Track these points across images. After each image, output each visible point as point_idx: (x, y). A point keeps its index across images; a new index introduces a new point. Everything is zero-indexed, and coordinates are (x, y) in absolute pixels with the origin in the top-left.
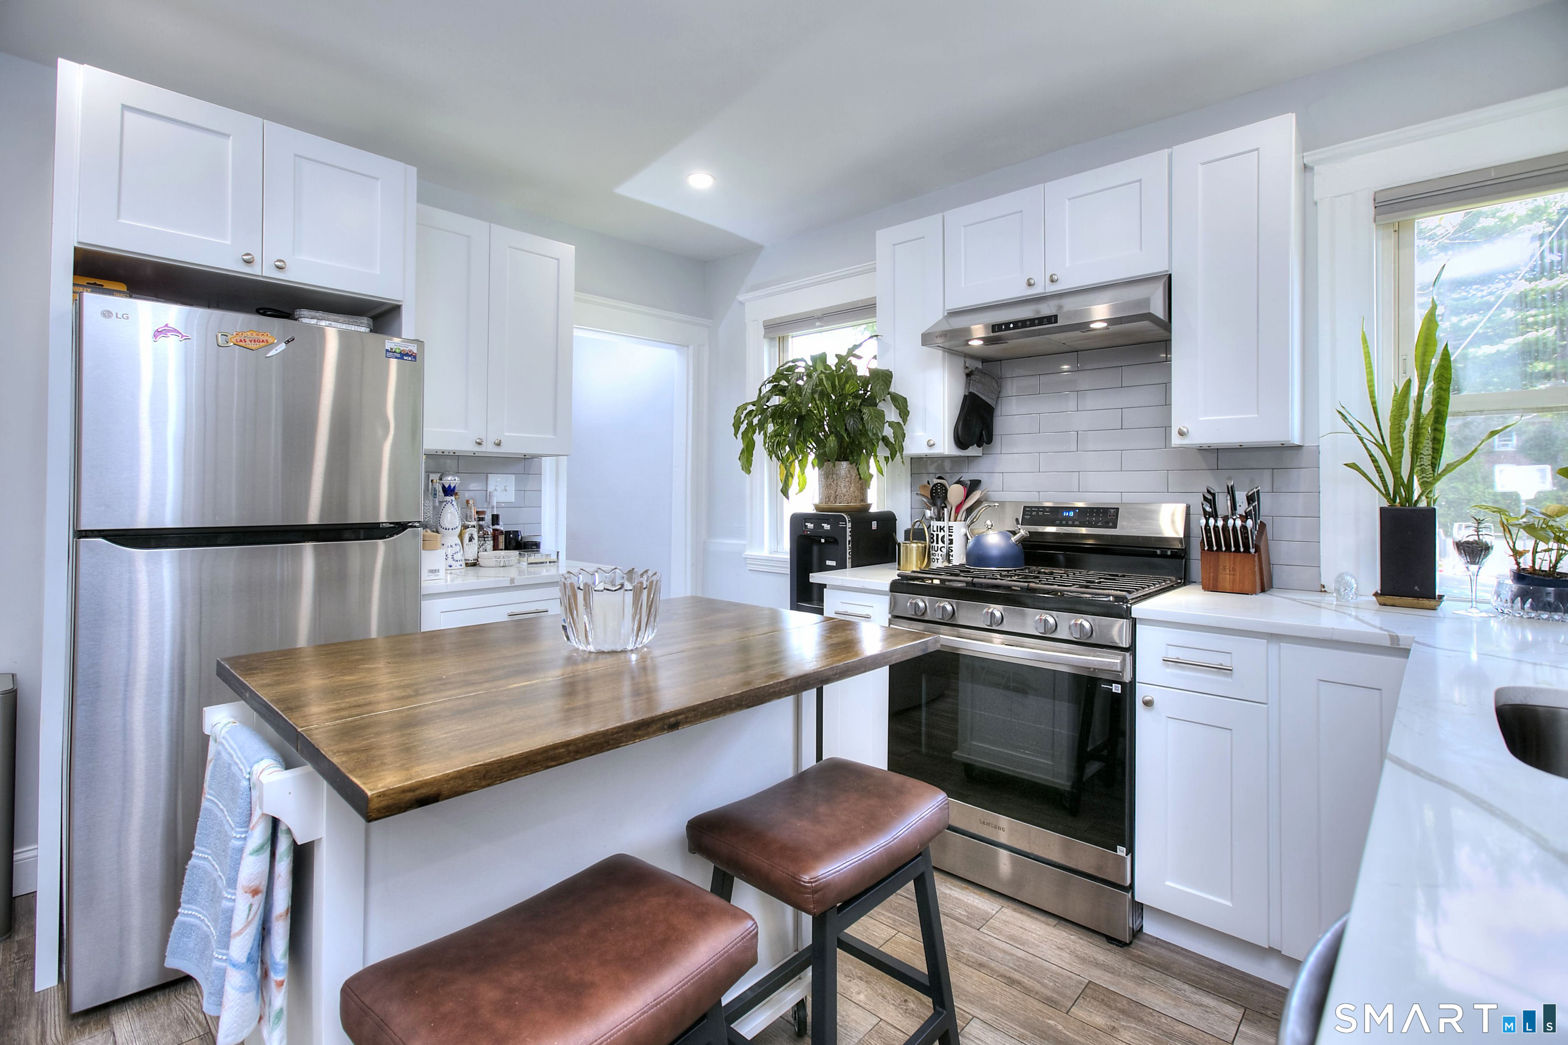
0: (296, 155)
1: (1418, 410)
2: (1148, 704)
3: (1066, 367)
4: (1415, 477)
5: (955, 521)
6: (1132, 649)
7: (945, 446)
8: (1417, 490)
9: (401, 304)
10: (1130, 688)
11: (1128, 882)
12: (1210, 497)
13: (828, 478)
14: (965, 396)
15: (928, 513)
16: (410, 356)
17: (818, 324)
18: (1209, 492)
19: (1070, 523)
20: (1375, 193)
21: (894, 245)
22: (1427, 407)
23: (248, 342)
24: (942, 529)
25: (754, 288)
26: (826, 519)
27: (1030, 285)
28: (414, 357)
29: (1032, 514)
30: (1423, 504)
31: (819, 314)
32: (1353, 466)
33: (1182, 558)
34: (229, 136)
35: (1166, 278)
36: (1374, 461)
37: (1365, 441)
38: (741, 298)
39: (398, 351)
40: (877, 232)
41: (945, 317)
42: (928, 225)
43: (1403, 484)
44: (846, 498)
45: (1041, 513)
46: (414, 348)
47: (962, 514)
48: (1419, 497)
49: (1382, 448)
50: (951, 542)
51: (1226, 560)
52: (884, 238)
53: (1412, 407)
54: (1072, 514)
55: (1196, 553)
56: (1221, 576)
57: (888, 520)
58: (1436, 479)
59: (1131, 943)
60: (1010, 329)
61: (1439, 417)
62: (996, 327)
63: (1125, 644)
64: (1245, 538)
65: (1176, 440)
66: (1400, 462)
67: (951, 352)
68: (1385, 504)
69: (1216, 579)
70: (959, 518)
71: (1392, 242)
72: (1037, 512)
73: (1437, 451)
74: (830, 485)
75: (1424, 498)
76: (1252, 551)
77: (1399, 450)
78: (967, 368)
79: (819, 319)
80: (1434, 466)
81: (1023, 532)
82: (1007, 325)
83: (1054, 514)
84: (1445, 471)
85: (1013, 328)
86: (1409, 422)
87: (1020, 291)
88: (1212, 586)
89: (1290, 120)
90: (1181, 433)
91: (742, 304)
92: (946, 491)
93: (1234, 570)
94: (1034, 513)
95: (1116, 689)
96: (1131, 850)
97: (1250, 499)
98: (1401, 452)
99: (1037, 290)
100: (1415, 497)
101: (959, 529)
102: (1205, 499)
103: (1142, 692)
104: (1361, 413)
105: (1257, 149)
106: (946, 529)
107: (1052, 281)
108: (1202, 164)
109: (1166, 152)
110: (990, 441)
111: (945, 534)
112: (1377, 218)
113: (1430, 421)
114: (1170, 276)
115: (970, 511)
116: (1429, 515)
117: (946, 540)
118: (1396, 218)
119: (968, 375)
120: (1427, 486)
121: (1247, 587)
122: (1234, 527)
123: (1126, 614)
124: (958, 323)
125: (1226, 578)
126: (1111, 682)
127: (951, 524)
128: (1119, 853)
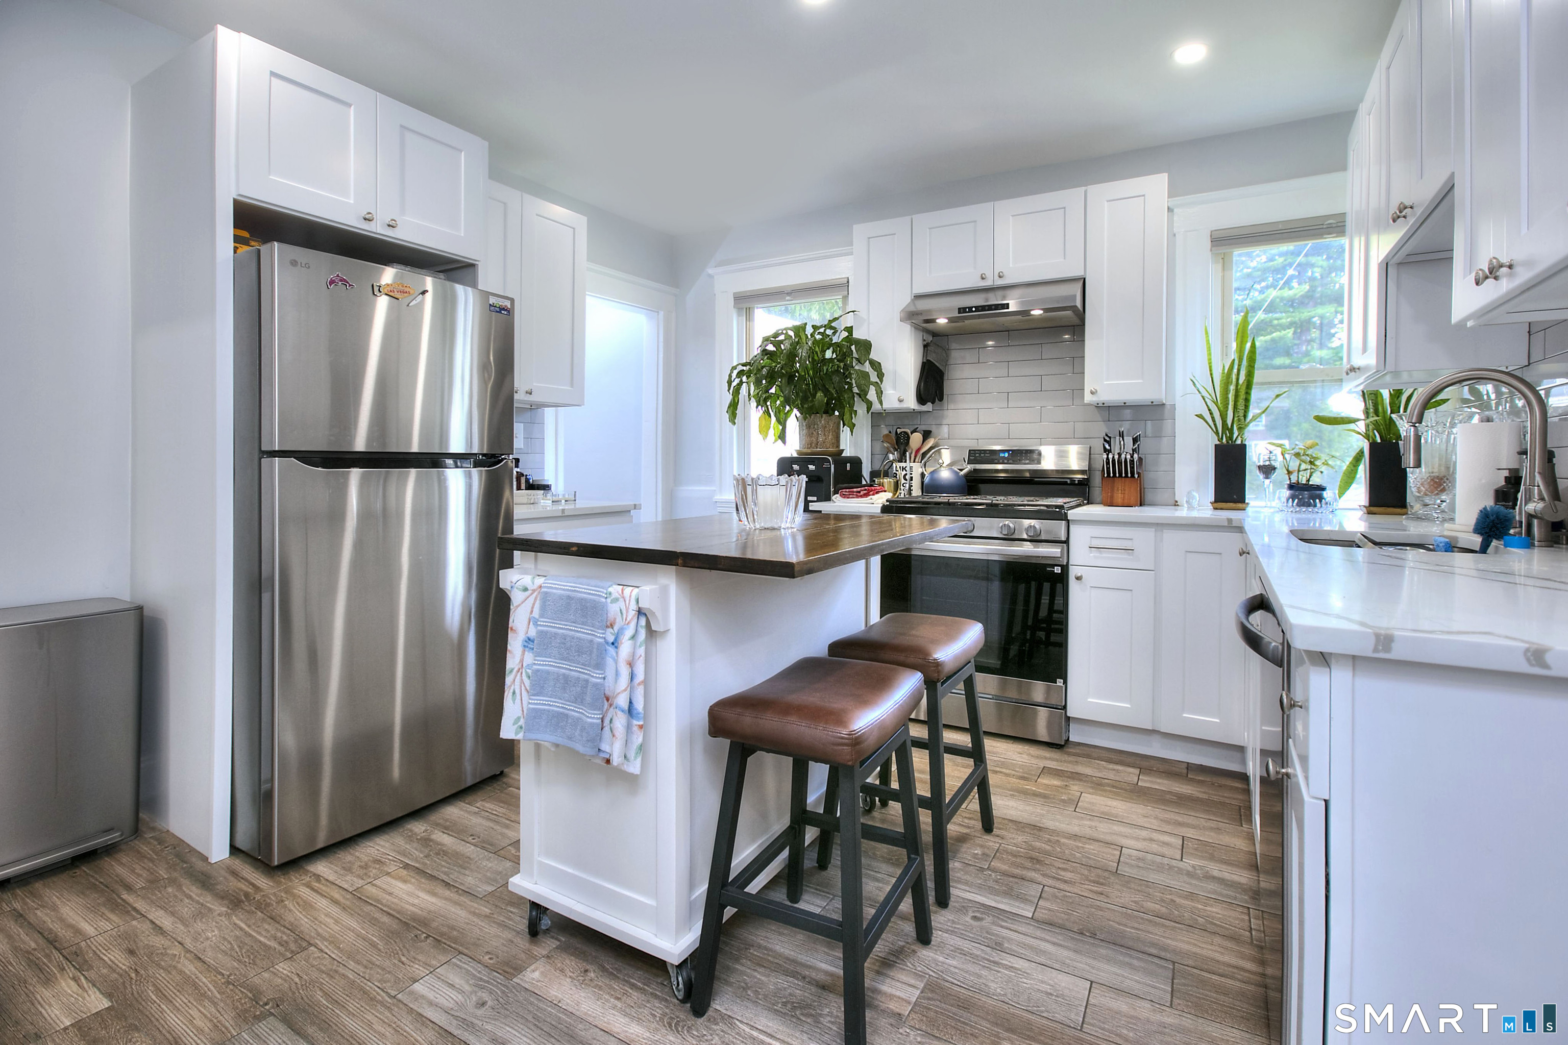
0: (402, 126)
1: (1238, 379)
2: (1078, 578)
3: (990, 343)
4: (1235, 426)
5: (914, 462)
6: (1067, 542)
7: (911, 403)
8: (1236, 434)
9: (477, 263)
10: (1065, 568)
11: (1064, 704)
12: (1108, 439)
13: (808, 428)
14: (923, 363)
15: (891, 457)
16: (506, 310)
17: (788, 298)
18: (1107, 435)
19: (1006, 461)
20: (1212, 232)
21: (869, 238)
22: (1242, 378)
23: (396, 293)
24: (904, 469)
25: (719, 264)
26: (812, 461)
27: (983, 278)
28: (508, 310)
29: (976, 456)
30: (1239, 442)
31: (789, 290)
32: (1200, 416)
33: (1087, 484)
34: (350, 105)
35: (1082, 281)
36: (1211, 414)
37: (1206, 399)
38: (710, 271)
39: (498, 306)
40: (854, 226)
41: (912, 300)
42: (898, 225)
43: (1228, 429)
44: (824, 444)
45: (982, 455)
46: (508, 304)
47: (918, 458)
48: (1237, 437)
49: (1216, 403)
50: (911, 479)
51: (1119, 484)
52: (861, 231)
53: (1234, 377)
54: (1006, 455)
55: (1097, 480)
56: (1115, 495)
57: (856, 462)
58: (1247, 425)
59: (1064, 746)
60: (973, 312)
61: (1249, 385)
62: (962, 310)
63: (1063, 539)
64: (1132, 468)
65: (1088, 398)
66: (1227, 414)
67: (916, 327)
68: (1218, 443)
69: (1112, 497)
70: (917, 460)
71: (1220, 266)
72: (980, 454)
73: (1247, 407)
74: (812, 433)
75: (1239, 437)
76: (1136, 476)
77: (1226, 407)
78: (924, 340)
79: (789, 294)
80: (1245, 416)
81: (969, 468)
82: (970, 309)
83: (991, 456)
84: (1251, 421)
85: (975, 311)
86: (1232, 388)
87: (973, 282)
88: (1110, 503)
89: (1165, 176)
90: (1092, 393)
91: (711, 276)
92: (909, 438)
93: (1125, 490)
94: (977, 455)
95: (1057, 570)
96: (1065, 682)
97: (1135, 440)
98: (1227, 407)
99: (988, 283)
100: (1235, 436)
101: (917, 469)
102: (1105, 440)
103: (1073, 572)
104: (1204, 381)
105: (1144, 196)
106: (908, 469)
107: (1000, 277)
108: (1108, 201)
109: (1084, 188)
110: (941, 399)
111: (908, 472)
112: (1213, 249)
113: (1244, 388)
114: (1085, 279)
115: (924, 455)
116: (1243, 448)
117: (907, 477)
118: (1222, 250)
119: (925, 346)
120: (1240, 429)
121: (1132, 502)
122: (1126, 459)
123: (1065, 518)
124: (923, 305)
125: (1119, 497)
126: (1053, 566)
127: (912, 464)
128: (1058, 684)
